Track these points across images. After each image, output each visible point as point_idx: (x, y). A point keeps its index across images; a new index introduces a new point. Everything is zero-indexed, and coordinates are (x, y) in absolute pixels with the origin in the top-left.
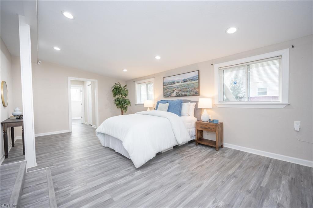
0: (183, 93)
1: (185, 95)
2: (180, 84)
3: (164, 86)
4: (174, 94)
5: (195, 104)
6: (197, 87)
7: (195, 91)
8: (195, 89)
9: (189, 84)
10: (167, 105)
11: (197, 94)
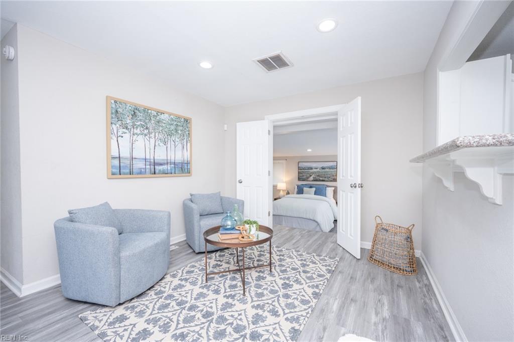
0: (321, 179)
1: (323, 181)
2: (318, 170)
3: (299, 170)
4: (311, 178)
5: (333, 188)
6: (335, 175)
7: (333, 178)
8: (333, 176)
9: (327, 172)
10: (314, 189)
11: (335, 180)
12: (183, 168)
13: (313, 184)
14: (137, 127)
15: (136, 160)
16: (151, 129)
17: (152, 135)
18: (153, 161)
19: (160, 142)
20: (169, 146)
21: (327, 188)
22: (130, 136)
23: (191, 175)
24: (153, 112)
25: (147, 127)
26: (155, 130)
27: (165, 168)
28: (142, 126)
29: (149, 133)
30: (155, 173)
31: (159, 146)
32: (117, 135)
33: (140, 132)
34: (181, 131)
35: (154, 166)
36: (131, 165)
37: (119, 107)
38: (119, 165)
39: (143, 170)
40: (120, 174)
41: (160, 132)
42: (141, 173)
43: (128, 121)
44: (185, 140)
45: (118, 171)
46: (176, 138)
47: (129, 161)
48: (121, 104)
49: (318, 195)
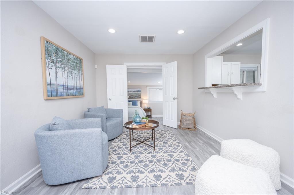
0: (133, 97)
1: (135, 98)
2: (132, 92)
4: (129, 97)
5: (140, 102)
6: (140, 95)
9: (136, 93)
10: (131, 103)
11: (140, 98)
12: (80, 92)
13: (131, 100)
14: (58, 62)
15: (59, 86)
16: (65, 64)
17: (66, 69)
18: (66, 87)
19: (69, 74)
20: (73, 76)
21: (138, 102)
22: (55, 68)
23: (84, 96)
24: (66, 52)
25: (63, 63)
26: (67, 65)
27: (73, 92)
28: (61, 62)
29: (64, 67)
30: (68, 96)
31: (69, 76)
32: (49, 67)
33: (60, 66)
34: (79, 67)
35: (68, 90)
36: (57, 89)
37: (49, 46)
38: (50, 90)
39: (63, 93)
40: (52, 97)
41: (69, 67)
42: (61, 95)
43: (54, 58)
44: (80, 73)
45: (51, 94)
46: (76, 71)
47: (56, 87)
48: (50, 44)
49: (133, 105)
